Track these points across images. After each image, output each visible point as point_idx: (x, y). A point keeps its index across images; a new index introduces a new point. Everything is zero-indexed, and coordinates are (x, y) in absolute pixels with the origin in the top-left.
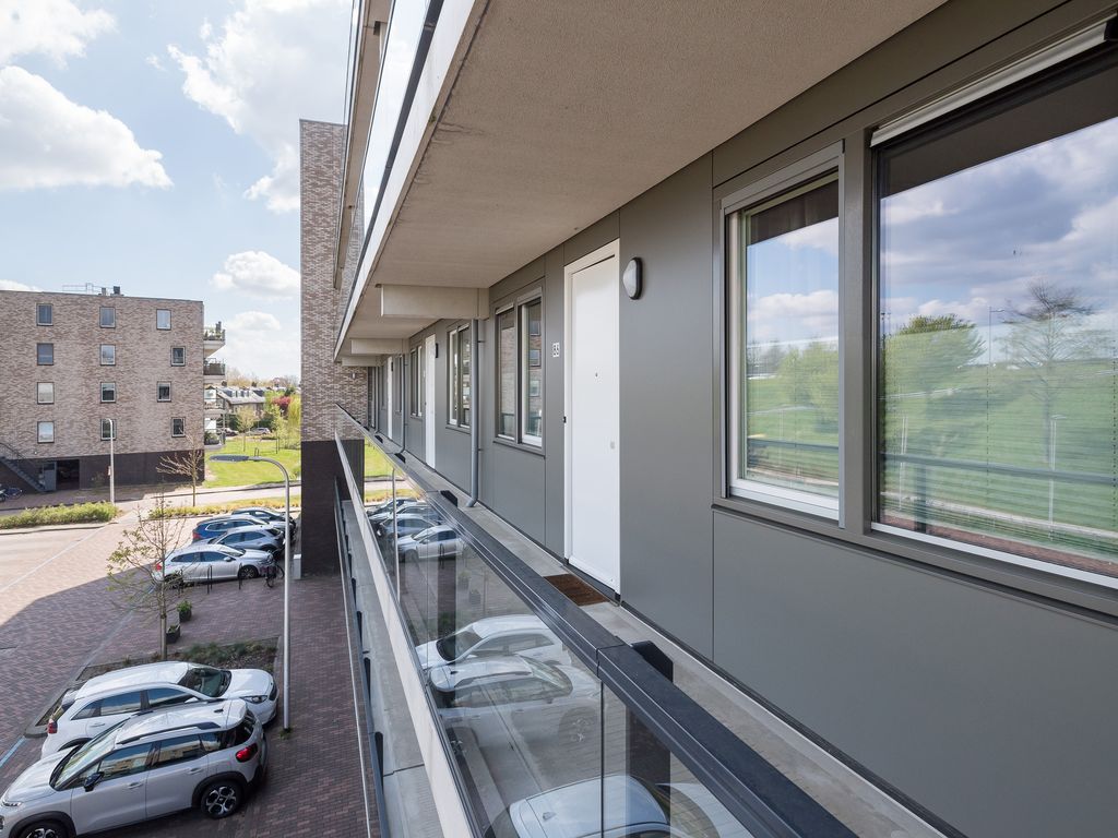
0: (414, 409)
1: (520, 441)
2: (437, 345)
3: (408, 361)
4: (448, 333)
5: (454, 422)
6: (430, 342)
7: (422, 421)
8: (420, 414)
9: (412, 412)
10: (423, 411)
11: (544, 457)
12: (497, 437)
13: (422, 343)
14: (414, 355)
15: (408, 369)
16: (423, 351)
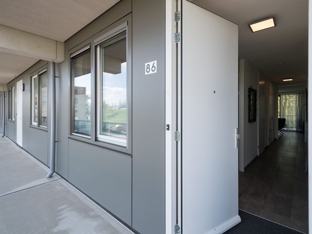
0: (10, 116)
1: (96, 139)
2: (24, 84)
3: (7, 95)
4: (31, 77)
5: (35, 124)
6: (19, 85)
7: (15, 123)
8: (13, 119)
9: (9, 118)
10: (15, 118)
11: (131, 155)
12: (71, 134)
13: (15, 85)
14: (10, 92)
15: (7, 98)
16: (15, 89)
